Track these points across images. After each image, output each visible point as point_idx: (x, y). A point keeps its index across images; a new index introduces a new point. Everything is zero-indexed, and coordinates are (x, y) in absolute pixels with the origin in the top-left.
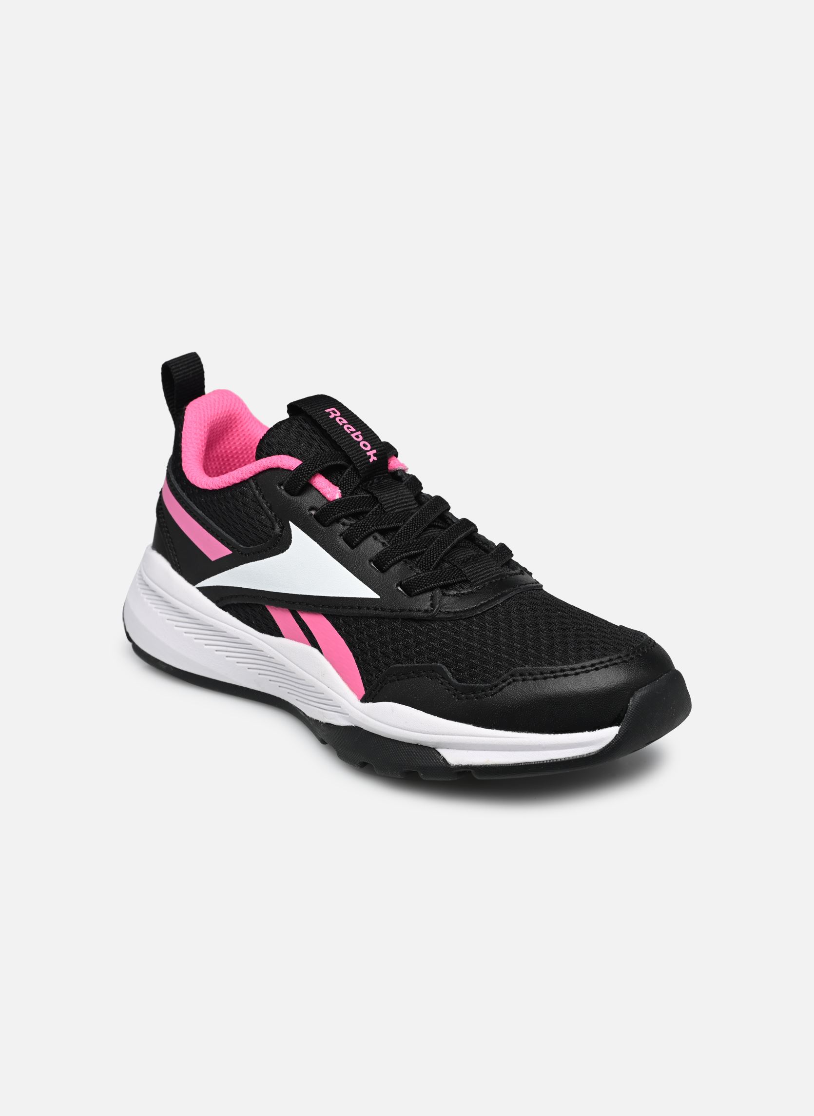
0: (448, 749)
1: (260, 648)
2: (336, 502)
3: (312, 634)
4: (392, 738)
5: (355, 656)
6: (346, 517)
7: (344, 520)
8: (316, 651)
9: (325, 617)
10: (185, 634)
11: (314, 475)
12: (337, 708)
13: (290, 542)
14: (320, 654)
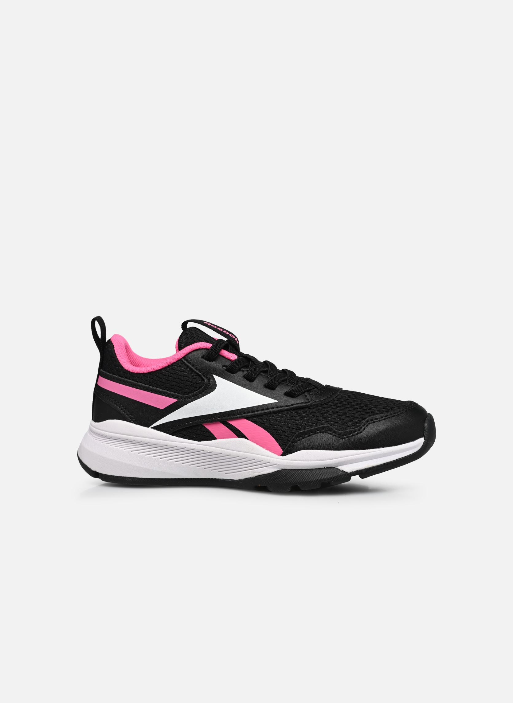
0: (343, 465)
1: (202, 449)
2: (236, 360)
3: (239, 430)
4: (308, 469)
5: (271, 434)
6: (243, 367)
7: (243, 369)
8: (244, 439)
9: (246, 419)
10: (146, 456)
11: (220, 350)
12: (267, 464)
13: (216, 385)
14: (246, 440)
